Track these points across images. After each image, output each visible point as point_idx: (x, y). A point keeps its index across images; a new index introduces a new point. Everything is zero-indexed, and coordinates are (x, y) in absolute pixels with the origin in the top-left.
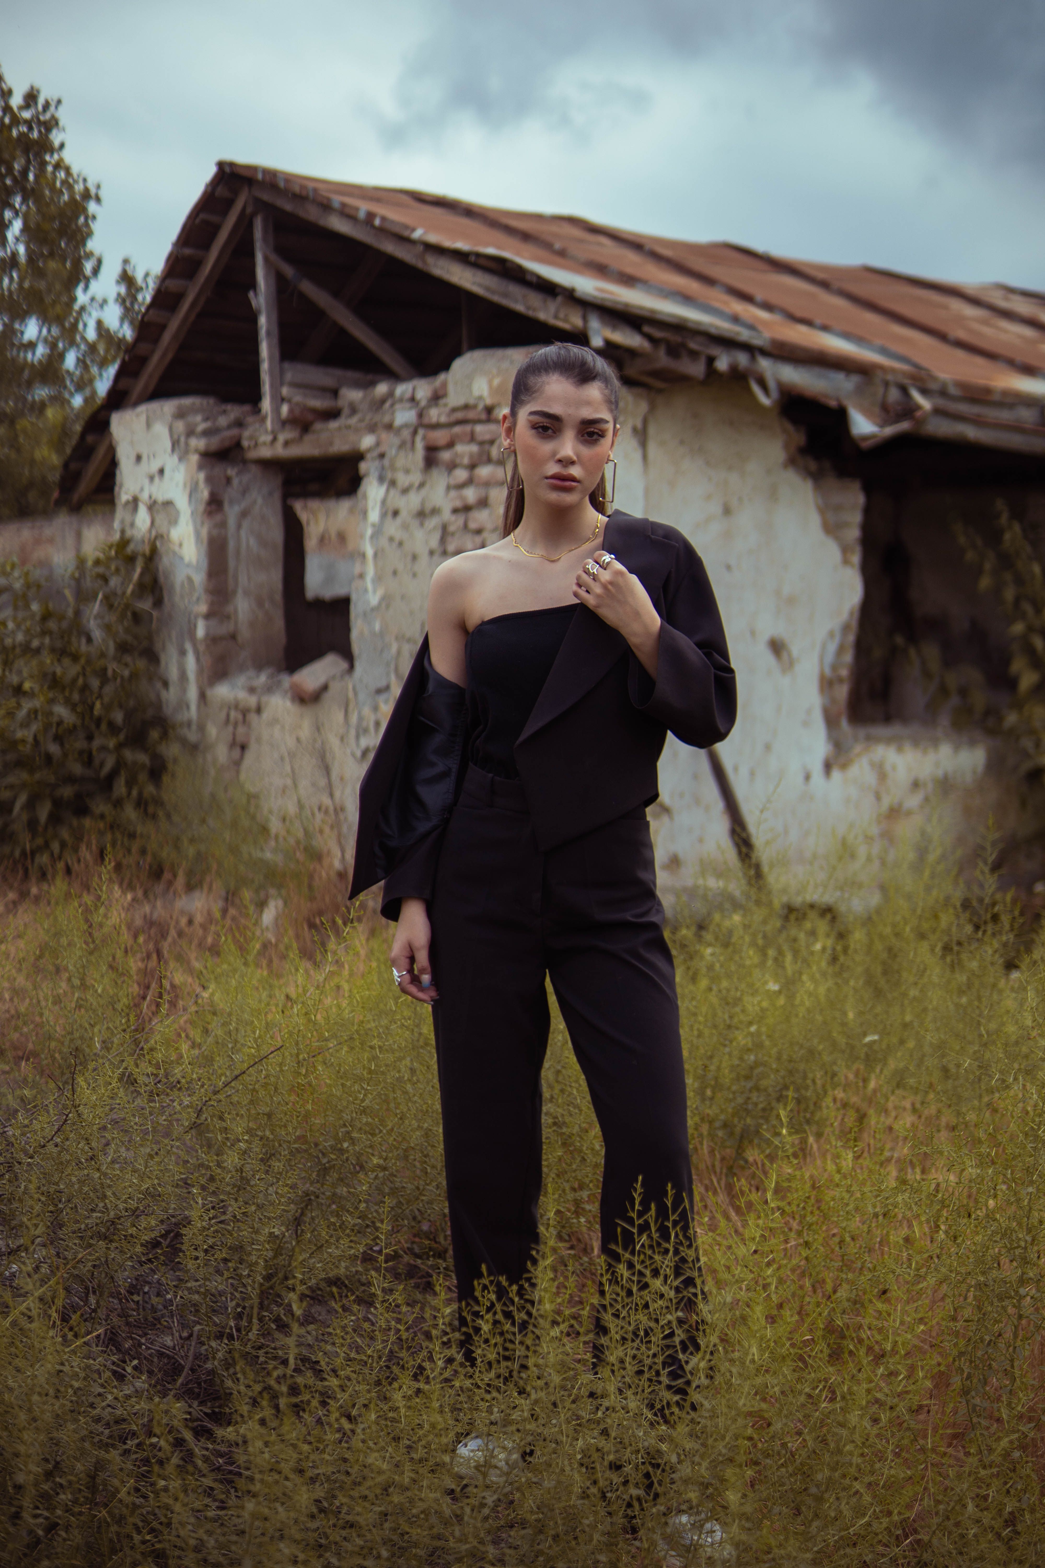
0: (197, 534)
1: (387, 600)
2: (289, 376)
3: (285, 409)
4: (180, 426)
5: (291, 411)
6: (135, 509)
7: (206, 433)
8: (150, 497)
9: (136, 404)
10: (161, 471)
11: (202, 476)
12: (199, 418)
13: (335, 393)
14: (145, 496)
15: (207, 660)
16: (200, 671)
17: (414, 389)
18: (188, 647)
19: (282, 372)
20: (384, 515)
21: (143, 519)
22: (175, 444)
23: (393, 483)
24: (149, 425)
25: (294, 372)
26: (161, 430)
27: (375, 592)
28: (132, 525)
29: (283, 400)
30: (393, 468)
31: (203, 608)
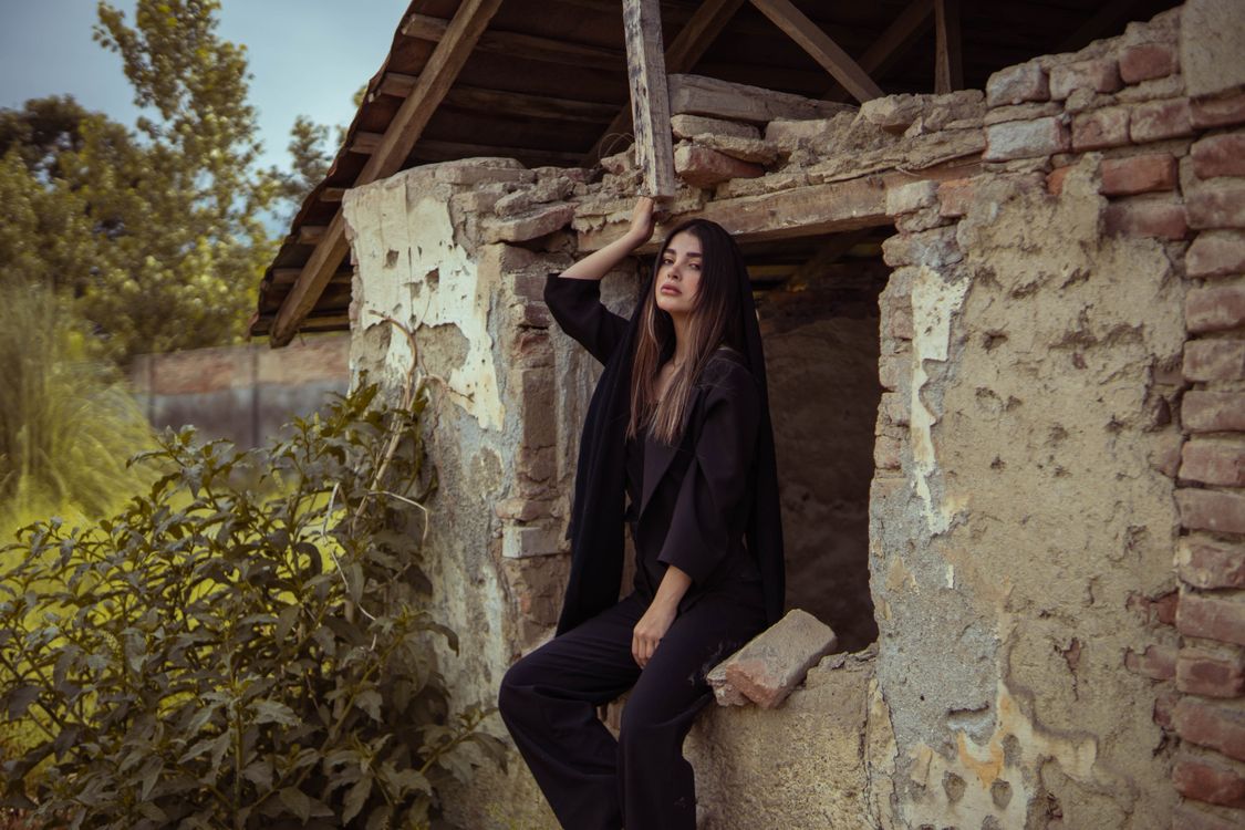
0: (503, 380)
1: (973, 523)
2: (684, 97)
3: (683, 154)
4: (468, 200)
5: (694, 157)
6: (386, 339)
7: (514, 210)
8: (413, 318)
9: (383, 175)
10: (434, 276)
11: (510, 280)
12: (497, 187)
13: (761, 128)
14: (403, 317)
15: (523, 597)
16: (511, 616)
17: (1045, 75)
18: (487, 571)
19: (671, 91)
20: (959, 343)
21: (399, 355)
22: (458, 229)
23: (986, 276)
24: (409, 203)
25: (692, 91)
26: (433, 211)
27: (937, 502)
28: (380, 364)
29: (676, 139)
30: (985, 243)
31: (516, 508)
